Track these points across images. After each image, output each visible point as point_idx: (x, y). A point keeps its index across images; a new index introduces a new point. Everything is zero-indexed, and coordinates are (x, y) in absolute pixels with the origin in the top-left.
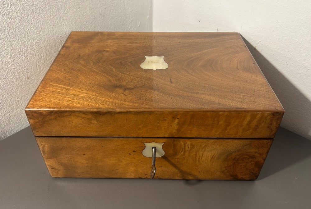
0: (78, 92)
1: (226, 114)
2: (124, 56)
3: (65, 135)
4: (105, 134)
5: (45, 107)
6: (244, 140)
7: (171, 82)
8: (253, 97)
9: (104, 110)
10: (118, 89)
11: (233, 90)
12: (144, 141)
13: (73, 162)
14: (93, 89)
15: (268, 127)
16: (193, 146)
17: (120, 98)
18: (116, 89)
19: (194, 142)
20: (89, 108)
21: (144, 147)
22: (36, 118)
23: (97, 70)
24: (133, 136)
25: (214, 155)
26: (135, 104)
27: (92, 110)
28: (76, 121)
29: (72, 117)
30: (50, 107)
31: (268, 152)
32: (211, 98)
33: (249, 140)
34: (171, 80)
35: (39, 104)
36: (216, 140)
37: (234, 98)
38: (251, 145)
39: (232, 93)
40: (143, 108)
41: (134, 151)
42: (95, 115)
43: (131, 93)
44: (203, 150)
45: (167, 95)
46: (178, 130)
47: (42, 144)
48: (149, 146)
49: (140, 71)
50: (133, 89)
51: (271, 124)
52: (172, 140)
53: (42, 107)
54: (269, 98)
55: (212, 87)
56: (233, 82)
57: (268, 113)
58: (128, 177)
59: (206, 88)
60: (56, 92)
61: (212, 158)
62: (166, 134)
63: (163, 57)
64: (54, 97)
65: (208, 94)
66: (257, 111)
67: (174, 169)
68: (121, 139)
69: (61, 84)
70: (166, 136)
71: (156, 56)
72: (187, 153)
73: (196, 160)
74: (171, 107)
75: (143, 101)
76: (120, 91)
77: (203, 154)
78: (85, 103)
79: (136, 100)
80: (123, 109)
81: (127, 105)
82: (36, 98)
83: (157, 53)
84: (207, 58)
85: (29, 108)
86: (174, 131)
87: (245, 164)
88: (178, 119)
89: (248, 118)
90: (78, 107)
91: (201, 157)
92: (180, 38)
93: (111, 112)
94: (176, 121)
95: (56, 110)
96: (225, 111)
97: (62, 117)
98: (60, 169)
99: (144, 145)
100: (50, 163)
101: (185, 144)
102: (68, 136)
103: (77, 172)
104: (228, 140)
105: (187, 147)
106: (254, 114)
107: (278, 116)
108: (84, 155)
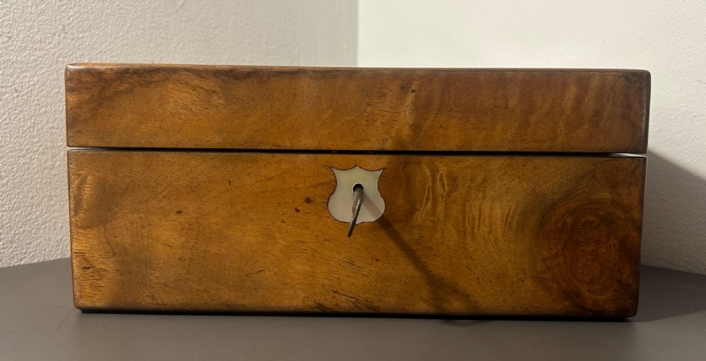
6: (576, 159)
9: (246, 67)
12: (336, 165)
13: (145, 241)
15: (624, 117)
16: (454, 181)
19: (456, 165)
21: (334, 185)
22: (86, 89)
24: (307, 147)
25: (507, 216)
27: (219, 66)
28: (179, 98)
29: (171, 86)
38: (594, 176)
41: (308, 201)
42: (224, 80)
44: (481, 194)
46: (416, 127)
47: (79, 175)
48: (346, 179)
52: (402, 158)
57: (614, 74)
61: (506, 223)
62: (387, 139)
67: (411, 270)
70: (389, 146)
72: (440, 208)
73: (465, 232)
77: (480, 210)
86: (406, 131)
87: (593, 247)
88: (413, 91)
89: (573, 90)
91: (477, 222)
94: (410, 98)
97: (147, 86)
98: (105, 270)
99: (332, 178)
100: (84, 245)
101: (434, 172)
102: (150, 146)
103: (150, 281)
104: (537, 161)
105: (439, 184)
106: (582, 77)
107: (637, 83)
108: (179, 212)
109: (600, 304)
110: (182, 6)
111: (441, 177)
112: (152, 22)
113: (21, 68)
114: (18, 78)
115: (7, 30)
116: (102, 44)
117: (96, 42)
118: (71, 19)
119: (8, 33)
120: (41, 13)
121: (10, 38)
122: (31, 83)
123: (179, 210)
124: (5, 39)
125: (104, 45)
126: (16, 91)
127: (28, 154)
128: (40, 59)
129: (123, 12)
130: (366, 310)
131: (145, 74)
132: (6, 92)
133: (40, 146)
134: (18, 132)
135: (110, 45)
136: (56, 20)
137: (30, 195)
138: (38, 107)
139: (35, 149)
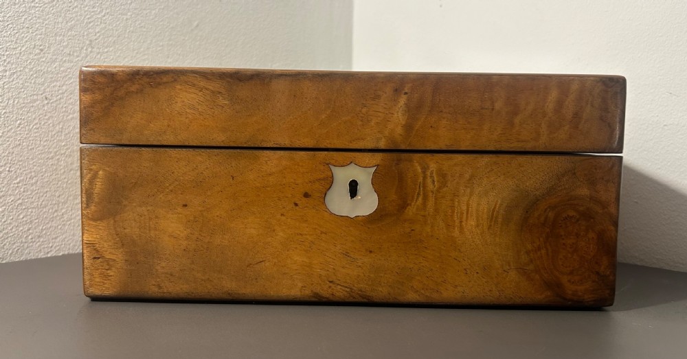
6: (557, 157)
12: (333, 162)
13: (152, 233)
15: (601, 119)
16: (443, 177)
19: (446, 162)
21: (329, 182)
22: (99, 89)
24: (306, 145)
25: (494, 210)
28: (186, 98)
36: (494, 158)
38: (574, 174)
42: (228, 82)
44: (468, 190)
46: (408, 128)
47: (91, 170)
48: (343, 175)
51: (607, 110)
52: (394, 155)
57: (592, 78)
61: (492, 217)
62: (381, 139)
66: (568, 75)
72: (431, 203)
73: (453, 227)
77: (468, 205)
86: (399, 130)
87: (573, 240)
88: (406, 93)
91: (465, 216)
94: (403, 100)
97: (156, 87)
98: (114, 260)
99: (329, 174)
100: (95, 236)
101: (424, 169)
102: (159, 144)
103: (157, 270)
104: (521, 159)
105: (429, 181)
106: (563, 82)
107: (613, 89)
108: (185, 206)
109: (580, 294)
110: (197, 26)
111: (432, 173)
112: (170, 40)
113: (52, 78)
114: (48, 87)
115: (38, 43)
116: (125, 58)
117: (119, 56)
118: (98, 35)
119: (40, 46)
120: (71, 29)
121: (42, 50)
122: (60, 92)
123: (184, 203)
124: (38, 51)
125: (126, 60)
126: (46, 99)
127: (56, 155)
128: (69, 70)
129: (144, 30)
130: (360, 300)
131: (155, 76)
132: (37, 100)
133: (67, 149)
134: (48, 136)
135: (132, 60)
136: (83, 36)
137: (57, 194)
138: (66, 114)
139: (63, 152)
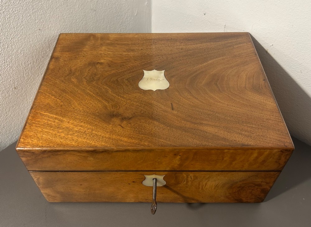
0: (72, 124)
1: (231, 151)
2: (120, 71)
3: (60, 170)
4: (102, 168)
5: (37, 146)
6: (250, 172)
7: (173, 109)
8: (261, 129)
9: (101, 149)
10: (114, 119)
11: (240, 119)
12: (144, 174)
13: (69, 191)
14: (87, 119)
15: (276, 162)
16: (196, 178)
17: (117, 131)
18: (113, 119)
19: (197, 174)
20: (84, 147)
21: (145, 179)
23: (91, 92)
24: (132, 170)
25: (218, 184)
26: (133, 141)
27: (87, 149)
28: (72, 159)
29: (67, 156)
30: (42, 146)
31: (274, 181)
32: (216, 131)
33: (256, 172)
34: (172, 105)
35: (30, 142)
36: (220, 173)
37: (241, 131)
39: (239, 123)
40: (142, 145)
41: (134, 182)
42: (91, 154)
43: (129, 125)
45: (168, 127)
46: (181, 165)
47: (36, 177)
48: (150, 177)
49: (139, 93)
50: (130, 118)
51: (280, 159)
53: (33, 146)
54: (279, 130)
55: (217, 114)
56: (240, 108)
57: (276, 150)
58: (128, 201)
59: (211, 117)
60: (48, 125)
61: (217, 186)
62: (167, 168)
63: (163, 71)
64: (46, 132)
65: (212, 125)
66: (265, 149)
67: (176, 195)
68: (119, 172)
69: (52, 114)
70: (167, 169)
71: (156, 69)
72: (190, 183)
73: (199, 188)
74: (173, 144)
75: (142, 136)
76: (117, 121)
77: (206, 184)
78: (80, 140)
79: (135, 134)
80: (121, 147)
81: (126, 142)
82: (27, 133)
83: (156, 66)
84: (212, 73)
85: (20, 147)
86: (176, 165)
87: (250, 191)
88: (180, 155)
89: (255, 155)
90: (72, 145)
91: (204, 186)
92: (182, 43)
93: (108, 150)
95: (49, 150)
96: (231, 149)
97: (56, 156)
99: (144, 177)
101: (188, 176)
104: (233, 173)
105: (189, 178)
108: (81, 185)
